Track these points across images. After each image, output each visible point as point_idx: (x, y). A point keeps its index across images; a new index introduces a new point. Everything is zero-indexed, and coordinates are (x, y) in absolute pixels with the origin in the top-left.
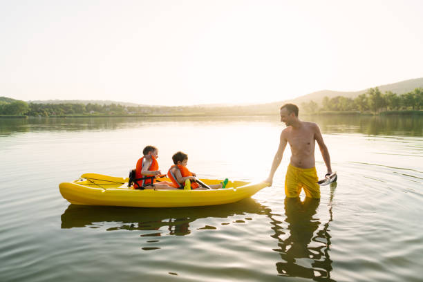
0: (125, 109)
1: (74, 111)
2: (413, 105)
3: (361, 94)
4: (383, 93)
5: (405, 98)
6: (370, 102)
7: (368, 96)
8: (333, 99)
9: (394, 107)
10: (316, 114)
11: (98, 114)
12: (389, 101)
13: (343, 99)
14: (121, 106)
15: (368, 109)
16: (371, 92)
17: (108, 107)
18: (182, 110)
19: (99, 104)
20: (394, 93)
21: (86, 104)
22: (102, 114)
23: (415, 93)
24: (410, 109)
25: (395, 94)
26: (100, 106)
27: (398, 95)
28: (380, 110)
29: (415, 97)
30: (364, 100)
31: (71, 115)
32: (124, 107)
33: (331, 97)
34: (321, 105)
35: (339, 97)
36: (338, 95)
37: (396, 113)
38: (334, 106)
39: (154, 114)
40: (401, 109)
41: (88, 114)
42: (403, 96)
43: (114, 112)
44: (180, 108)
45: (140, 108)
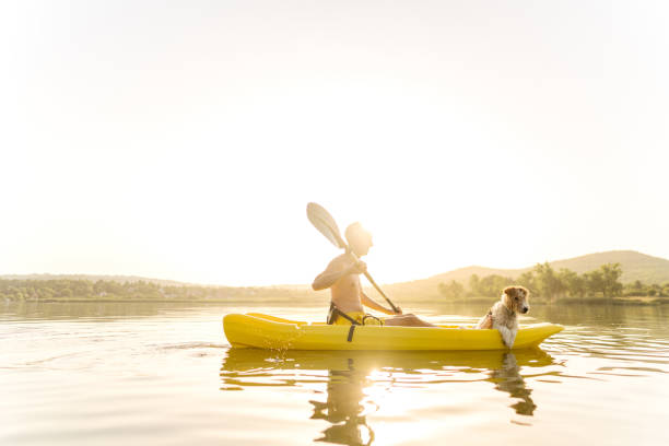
0: (160, 290)
1: (71, 291)
2: (603, 290)
3: (525, 272)
4: (557, 271)
5: (590, 279)
6: (540, 285)
7: (535, 275)
8: (485, 279)
9: (576, 293)
10: (461, 302)
11: (114, 297)
12: (568, 283)
13: (500, 278)
14: (153, 286)
15: (538, 295)
16: (540, 268)
17: (132, 286)
18: (253, 293)
19: (117, 281)
20: (573, 271)
21: (94, 282)
22: (120, 298)
23: (601, 271)
24: (599, 295)
25: (574, 274)
26: (119, 284)
27: (579, 274)
28: (555, 298)
29: (603, 277)
30: (531, 281)
31: (66, 299)
32: (159, 287)
33: (482, 276)
34: (468, 288)
35: (493, 276)
36: (491, 274)
37: (581, 302)
38: (487, 289)
39: (207, 299)
40: (586, 296)
41: (94, 298)
42: (586, 275)
43: (141, 295)
44: (250, 289)
45: (185, 289)
